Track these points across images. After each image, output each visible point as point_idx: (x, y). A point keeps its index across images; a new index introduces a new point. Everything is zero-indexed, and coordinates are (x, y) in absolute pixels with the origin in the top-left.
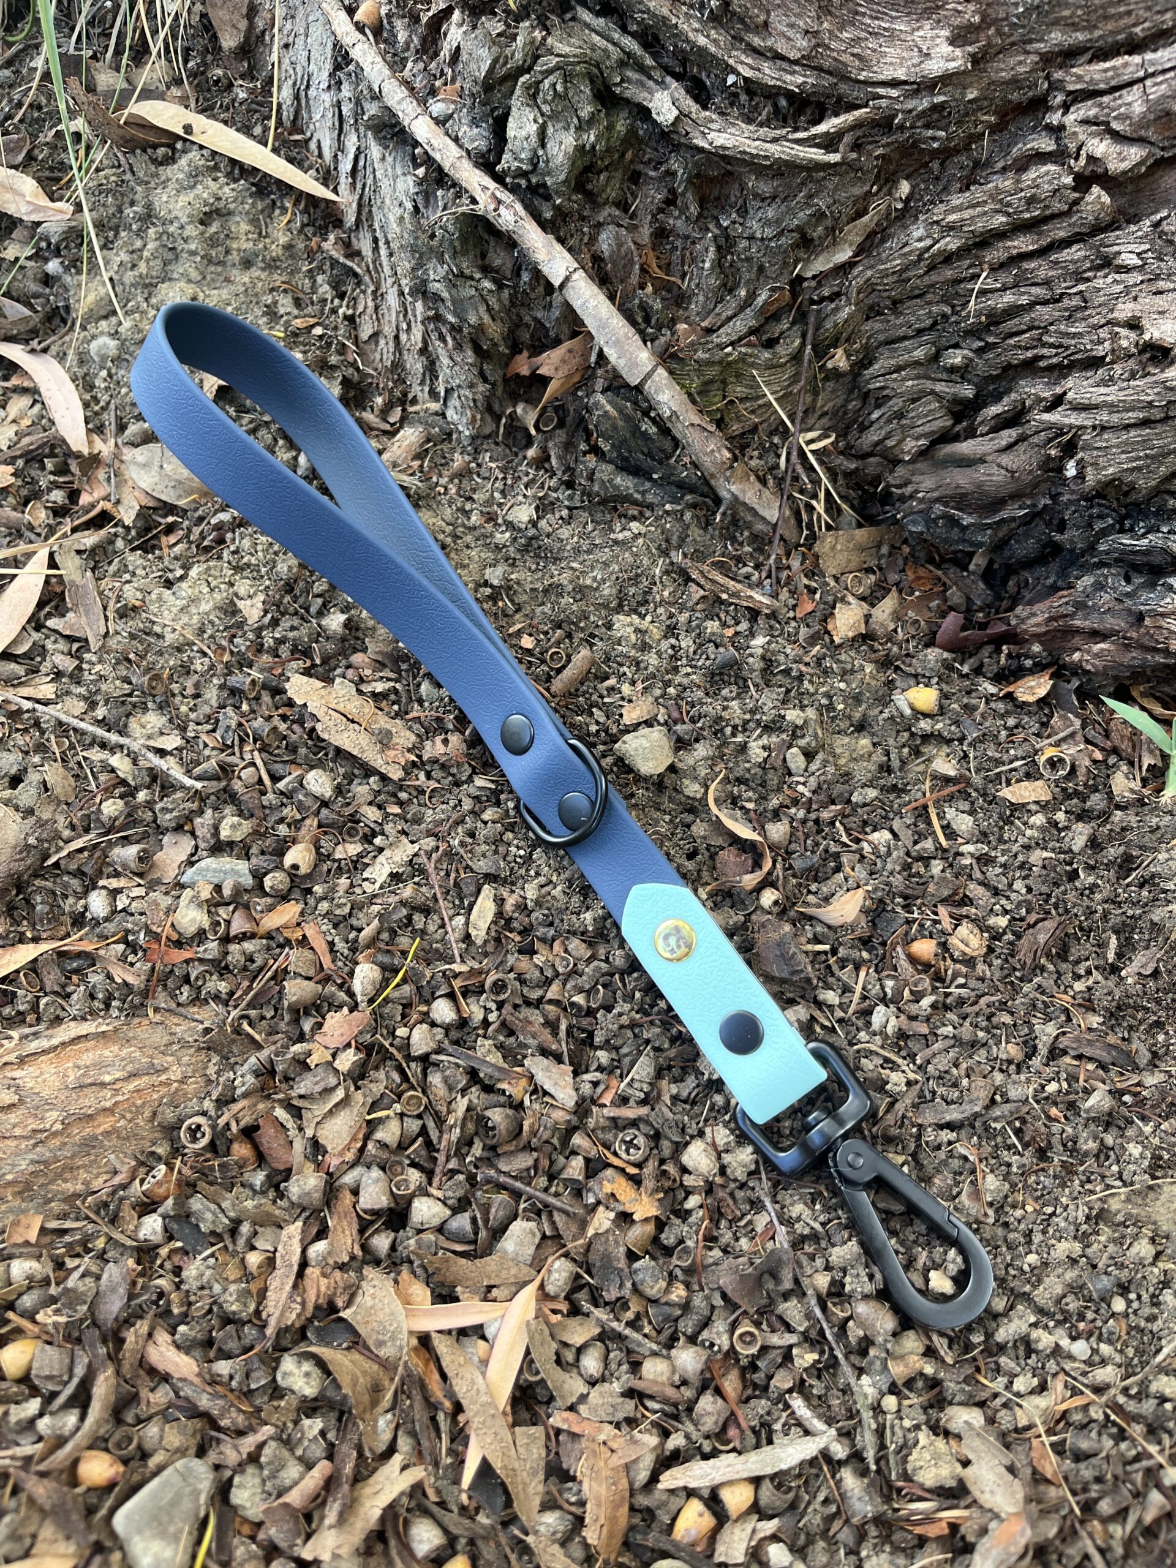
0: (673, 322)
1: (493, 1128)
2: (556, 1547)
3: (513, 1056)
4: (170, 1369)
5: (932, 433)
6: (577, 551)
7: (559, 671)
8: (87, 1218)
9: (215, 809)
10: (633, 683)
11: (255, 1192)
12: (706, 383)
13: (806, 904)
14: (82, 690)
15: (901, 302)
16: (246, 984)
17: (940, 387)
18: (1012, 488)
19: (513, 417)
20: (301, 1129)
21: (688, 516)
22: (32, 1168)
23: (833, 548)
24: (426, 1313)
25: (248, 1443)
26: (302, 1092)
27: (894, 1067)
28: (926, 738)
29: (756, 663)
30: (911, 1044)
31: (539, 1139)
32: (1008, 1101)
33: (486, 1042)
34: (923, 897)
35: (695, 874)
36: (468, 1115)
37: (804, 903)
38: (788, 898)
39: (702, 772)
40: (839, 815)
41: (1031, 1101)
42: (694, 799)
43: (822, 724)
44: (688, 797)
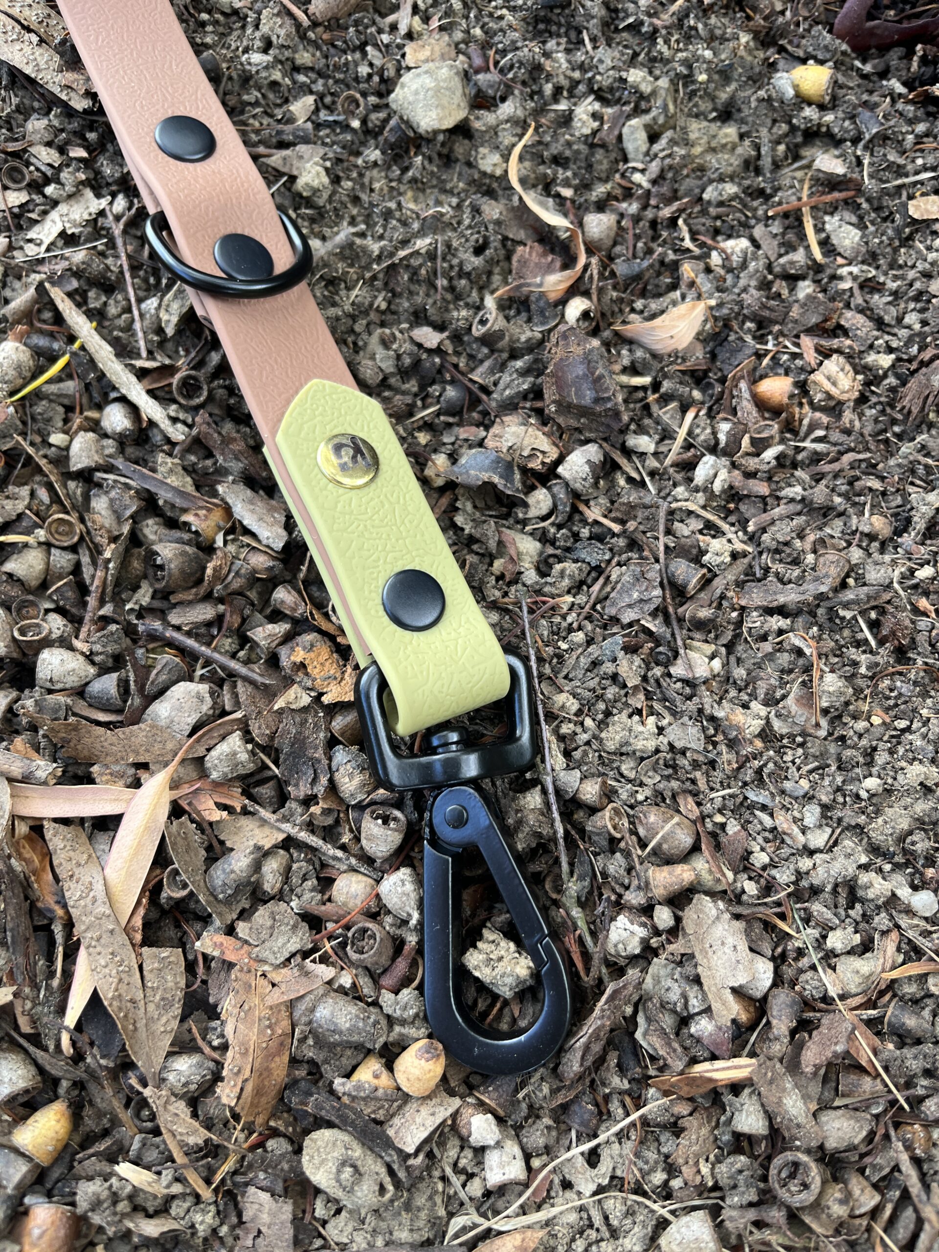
2: (182, 1104)
10: (426, 19)
13: (627, 324)
27: (717, 532)
28: (810, 133)
30: (743, 507)
31: (226, 587)
32: (865, 584)
33: (169, 460)
34: (782, 323)
35: (484, 277)
36: (136, 551)
37: (624, 322)
38: (603, 315)
39: (506, 139)
40: (684, 210)
41: (896, 585)
42: (492, 176)
43: (675, 101)
44: (484, 174)
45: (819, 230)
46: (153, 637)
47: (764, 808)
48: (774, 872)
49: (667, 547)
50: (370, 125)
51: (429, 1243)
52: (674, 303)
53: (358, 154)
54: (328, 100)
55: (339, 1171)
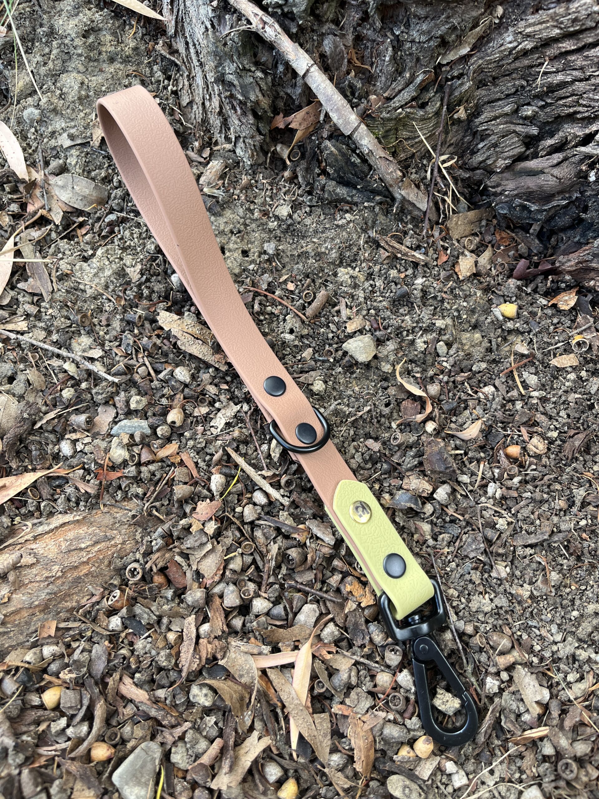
0: (367, 94)
1: (292, 560)
2: (339, 773)
3: (298, 519)
4: (134, 697)
5: (514, 156)
6: (316, 232)
7: (310, 303)
8: (80, 620)
9: (125, 391)
10: (351, 308)
11: (168, 601)
12: (387, 131)
13: (450, 429)
14: (42, 324)
15: (497, 78)
16: (152, 488)
17: (519, 128)
18: (559, 188)
19: (275, 153)
20: (189, 565)
21: (377, 209)
22: (48, 597)
23: (456, 224)
24: (263, 658)
25: (178, 731)
26: (189, 546)
27: (501, 516)
28: (510, 332)
29: (417, 293)
30: (508, 502)
31: (316, 563)
32: (561, 532)
33: (284, 513)
34: (512, 422)
35: (390, 416)
38: (441, 427)
39: (392, 358)
40: (467, 378)
41: (573, 530)
42: (388, 373)
43: (455, 328)
44: (384, 372)
45: (520, 376)
46: (291, 587)
47: (535, 627)
48: (543, 653)
49: (482, 523)
50: (337, 359)
53: (332, 369)
54: (317, 349)
55: (404, 790)
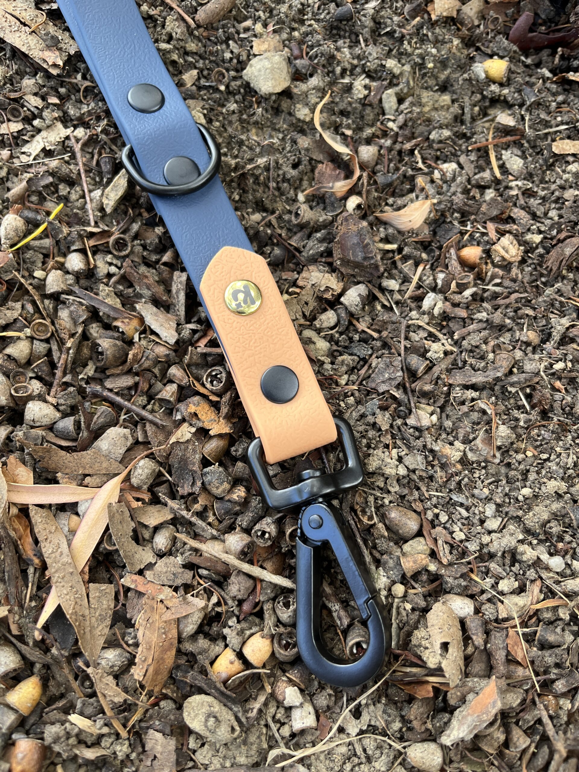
1: (102, 353)
2: (111, 678)
3: (129, 302)
10: (265, 25)
24: (28, 490)
27: (435, 339)
28: (494, 100)
29: (368, 22)
30: (451, 324)
31: (140, 366)
32: (523, 372)
33: (107, 288)
34: (476, 214)
35: (298, 182)
36: (86, 343)
37: (382, 211)
38: (369, 206)
39: (313, 99)
40: (418, 145)
41: (542, 373)
42: (304, 122)
43: (414, 79)
44: (299, 120)
45: (499, 158)
46: (95, 395)
47: (462, 505)
48: (467, 544)
49: (405, 347)
50: (231, 89)
51: (256, 765)
52: (412, 201)
53: (223, 106)
54: (205, 73)
55: (206, 721)
